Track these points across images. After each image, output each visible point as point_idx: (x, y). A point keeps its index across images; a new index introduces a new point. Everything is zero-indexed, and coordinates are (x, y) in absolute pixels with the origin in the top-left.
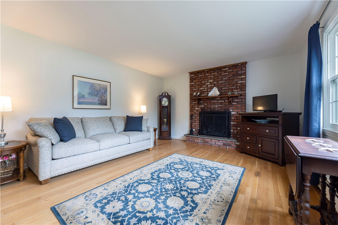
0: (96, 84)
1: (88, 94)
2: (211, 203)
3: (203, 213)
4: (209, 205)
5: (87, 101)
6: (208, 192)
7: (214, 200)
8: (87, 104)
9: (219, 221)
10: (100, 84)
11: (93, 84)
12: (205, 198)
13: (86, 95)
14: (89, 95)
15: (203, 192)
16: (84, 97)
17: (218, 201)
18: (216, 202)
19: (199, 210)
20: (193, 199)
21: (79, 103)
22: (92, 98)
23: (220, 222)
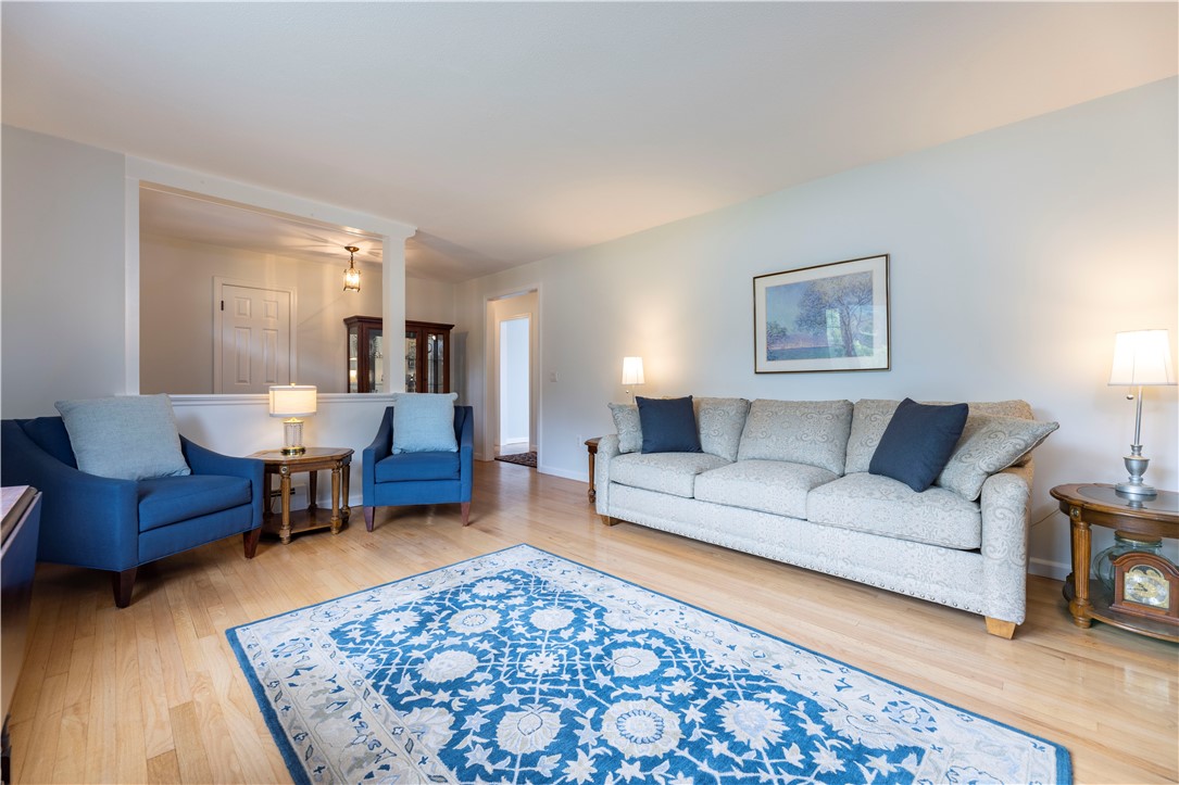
0: (824, 279)
1: (796, 322)
2: (381, 749)
3: (359, 714)
4: (375, 737)
5: (794, 346)
6: (451, 769)
7: (386, 767)
8: (793, 358)
9: (301, 736)
10: (837, 277)
11: (813, 283)
12: (416, 742)
13: (791, 329)
14: (800, 325)
15: (460, 746)
16: (784, 335)
17: (370, 775)
18: (373, 767)
19: (377, 706)
20: (434, 707)
21: (771, 357)
22: (811, 333)
23: (295, 738)
